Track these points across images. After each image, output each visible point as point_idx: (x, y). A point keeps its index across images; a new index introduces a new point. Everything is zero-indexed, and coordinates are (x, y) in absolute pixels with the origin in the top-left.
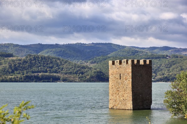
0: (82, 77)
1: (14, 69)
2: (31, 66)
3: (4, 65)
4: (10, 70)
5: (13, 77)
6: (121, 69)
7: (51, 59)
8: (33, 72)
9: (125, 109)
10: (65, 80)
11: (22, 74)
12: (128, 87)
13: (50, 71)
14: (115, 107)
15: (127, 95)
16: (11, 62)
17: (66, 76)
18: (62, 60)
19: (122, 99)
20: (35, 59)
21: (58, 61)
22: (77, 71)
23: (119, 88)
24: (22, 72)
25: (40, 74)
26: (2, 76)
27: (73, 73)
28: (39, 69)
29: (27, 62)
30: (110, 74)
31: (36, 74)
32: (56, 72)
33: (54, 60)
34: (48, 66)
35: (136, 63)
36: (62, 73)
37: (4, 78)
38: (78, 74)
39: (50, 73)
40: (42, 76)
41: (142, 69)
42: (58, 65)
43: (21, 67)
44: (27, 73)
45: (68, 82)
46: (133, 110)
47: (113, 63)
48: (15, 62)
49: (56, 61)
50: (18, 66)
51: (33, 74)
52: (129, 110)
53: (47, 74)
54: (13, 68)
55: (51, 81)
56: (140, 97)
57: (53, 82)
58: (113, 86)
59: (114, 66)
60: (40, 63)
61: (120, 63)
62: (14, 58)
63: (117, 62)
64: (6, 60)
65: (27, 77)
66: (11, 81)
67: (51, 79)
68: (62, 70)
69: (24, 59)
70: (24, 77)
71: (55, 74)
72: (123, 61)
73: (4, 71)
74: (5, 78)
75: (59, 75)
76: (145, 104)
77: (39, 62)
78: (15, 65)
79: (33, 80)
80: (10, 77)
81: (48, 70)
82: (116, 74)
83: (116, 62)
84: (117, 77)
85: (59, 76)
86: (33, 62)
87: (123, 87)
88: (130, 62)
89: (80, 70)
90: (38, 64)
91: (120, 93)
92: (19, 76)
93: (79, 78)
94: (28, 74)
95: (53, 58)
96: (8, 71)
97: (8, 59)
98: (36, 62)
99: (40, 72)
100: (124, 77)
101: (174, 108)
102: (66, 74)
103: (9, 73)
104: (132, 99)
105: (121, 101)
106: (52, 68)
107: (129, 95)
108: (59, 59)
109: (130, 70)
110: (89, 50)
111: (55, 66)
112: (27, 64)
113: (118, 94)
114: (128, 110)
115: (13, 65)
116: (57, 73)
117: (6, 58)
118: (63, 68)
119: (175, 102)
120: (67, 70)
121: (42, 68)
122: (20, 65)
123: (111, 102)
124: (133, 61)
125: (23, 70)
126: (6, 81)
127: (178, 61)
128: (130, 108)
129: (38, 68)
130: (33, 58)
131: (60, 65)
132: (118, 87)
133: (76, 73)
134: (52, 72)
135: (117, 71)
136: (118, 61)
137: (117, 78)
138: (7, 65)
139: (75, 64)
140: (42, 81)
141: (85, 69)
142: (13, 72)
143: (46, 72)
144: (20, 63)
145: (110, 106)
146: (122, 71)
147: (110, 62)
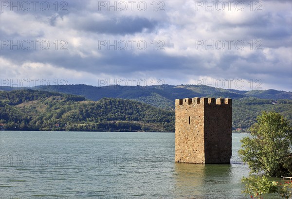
0: (168, 126)
1: (86, 115)
2: (106, 113)
3: (73, 111)
4: (81, 117)
5: (84, 125)
6: (190, 111)
7: (130, 104)
8: (109, 119)
9: (196, 164)
10: (147, 130)
11: (95, 121)
12: (199, 133)
13: (129, 118)
14: (182, 161)
15: (198, 144)
16: (82, 107)
17: (148, 124)
18: (144, 105)
19: (191, 149)
20: (111, 104)
21: (139, 106)
22: (162, 119)
23: (188, 135)
24: (95, 119)
25: (117, 122)
26: (71, 124)
27: (158, 121)
28: (115, 116)
29: (101, 107)
30: (176, 117)
31: (112, 122)
32: (136, 119)
33: (134, 104)
34: (127, 111)
35: (210, 102)
36: (144, 121)
37: (73, 126)
38: (163, 123)
39: (129, 120)
40: (119, 124)
41: (219, 110)
42: (138, 112)
43: (94, 113)
44: (101, 121)
45: (151, 132)
46: (205, 164)
47: (181, 103)
48: (87, 107)
49: (136, 106)
50: (91, 112)
51: (109, 122)
52: (201, 164)
53: (126, 122)
54: (84, 114)
55: (130, 130)
56: (215, 147)
57: (132, 131)
58: (180, 133)
59: (182, 106)
60: (117, 108)
61: (190, 102)
62: (86, 102)
63: (186, 101)
64: (76, 105)
65: (101, 124)
66: (81, 129)
67: (130, 128)
68: (143, 117)
69: (98, 103)
70: (98, 125)
71: (135, 122)
72: (193, 99)
73: (74, 118)
74: (75, 126)
75: (139, 123)
76: (223, 157)
77: (115, 107)
78: (87, 111)
79: (108, 128)
80: (81, 125)
81: (126, 116)
82: (184, 117)
83: (184, 100)
84: (186, 121)
85: (140, 125)
86: (109, 107)
87: (194, 134)
88: (202, 101)
89: (165, 117)
90: (114, 110)
91: (189, 142)
92: (92, 124)
93: (164, 127)
94: (103, 122)
95: (133, 103)
96: (78, 118)
97: (79, 103)
98: (112, 107)
99: (117, 120)
100: (195, 121)
101: (253, 161)
102: (148, 122)
103: (80, 120)
104: (204, 149)
105: (190, 152)
106: (131, 114)
107: (200, 145)
108: (140, 104)
109: (202, 111)
110: (177, 93)
111: (135, 112)
112: (102, 109)
113: (187, 143)
114: (199, 164)
115: (84, 110)
116: (138, 121)
117: (76, 102)
118: (144, 115)
119: (253, 153)
120: (149, 118)
121: (120, 114)
122: (93, 111)
123: (177, 153)
124: (206, 100)
125: (96, 117)
126: (76, 130)
127: (286, 107)
128: (201, 162)
129: (115, 114)
130: (109, 102)
131: (141, 111)
132: (186, 134)
133: (161, 121)
134: (131, 120)
135: (186, 112)
136: (187, 99)
137: (186, 123)
138: (77, 111)
139: (160, 110)
140: (119, 130)
141: (172, 116)
142: (84, 119)
143: (124, 119)
144: (93, 109)
145: (177, 159)
146: (192, 112)
147: (177, 101)
